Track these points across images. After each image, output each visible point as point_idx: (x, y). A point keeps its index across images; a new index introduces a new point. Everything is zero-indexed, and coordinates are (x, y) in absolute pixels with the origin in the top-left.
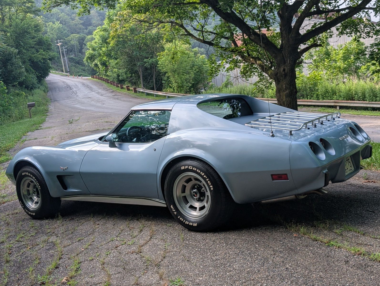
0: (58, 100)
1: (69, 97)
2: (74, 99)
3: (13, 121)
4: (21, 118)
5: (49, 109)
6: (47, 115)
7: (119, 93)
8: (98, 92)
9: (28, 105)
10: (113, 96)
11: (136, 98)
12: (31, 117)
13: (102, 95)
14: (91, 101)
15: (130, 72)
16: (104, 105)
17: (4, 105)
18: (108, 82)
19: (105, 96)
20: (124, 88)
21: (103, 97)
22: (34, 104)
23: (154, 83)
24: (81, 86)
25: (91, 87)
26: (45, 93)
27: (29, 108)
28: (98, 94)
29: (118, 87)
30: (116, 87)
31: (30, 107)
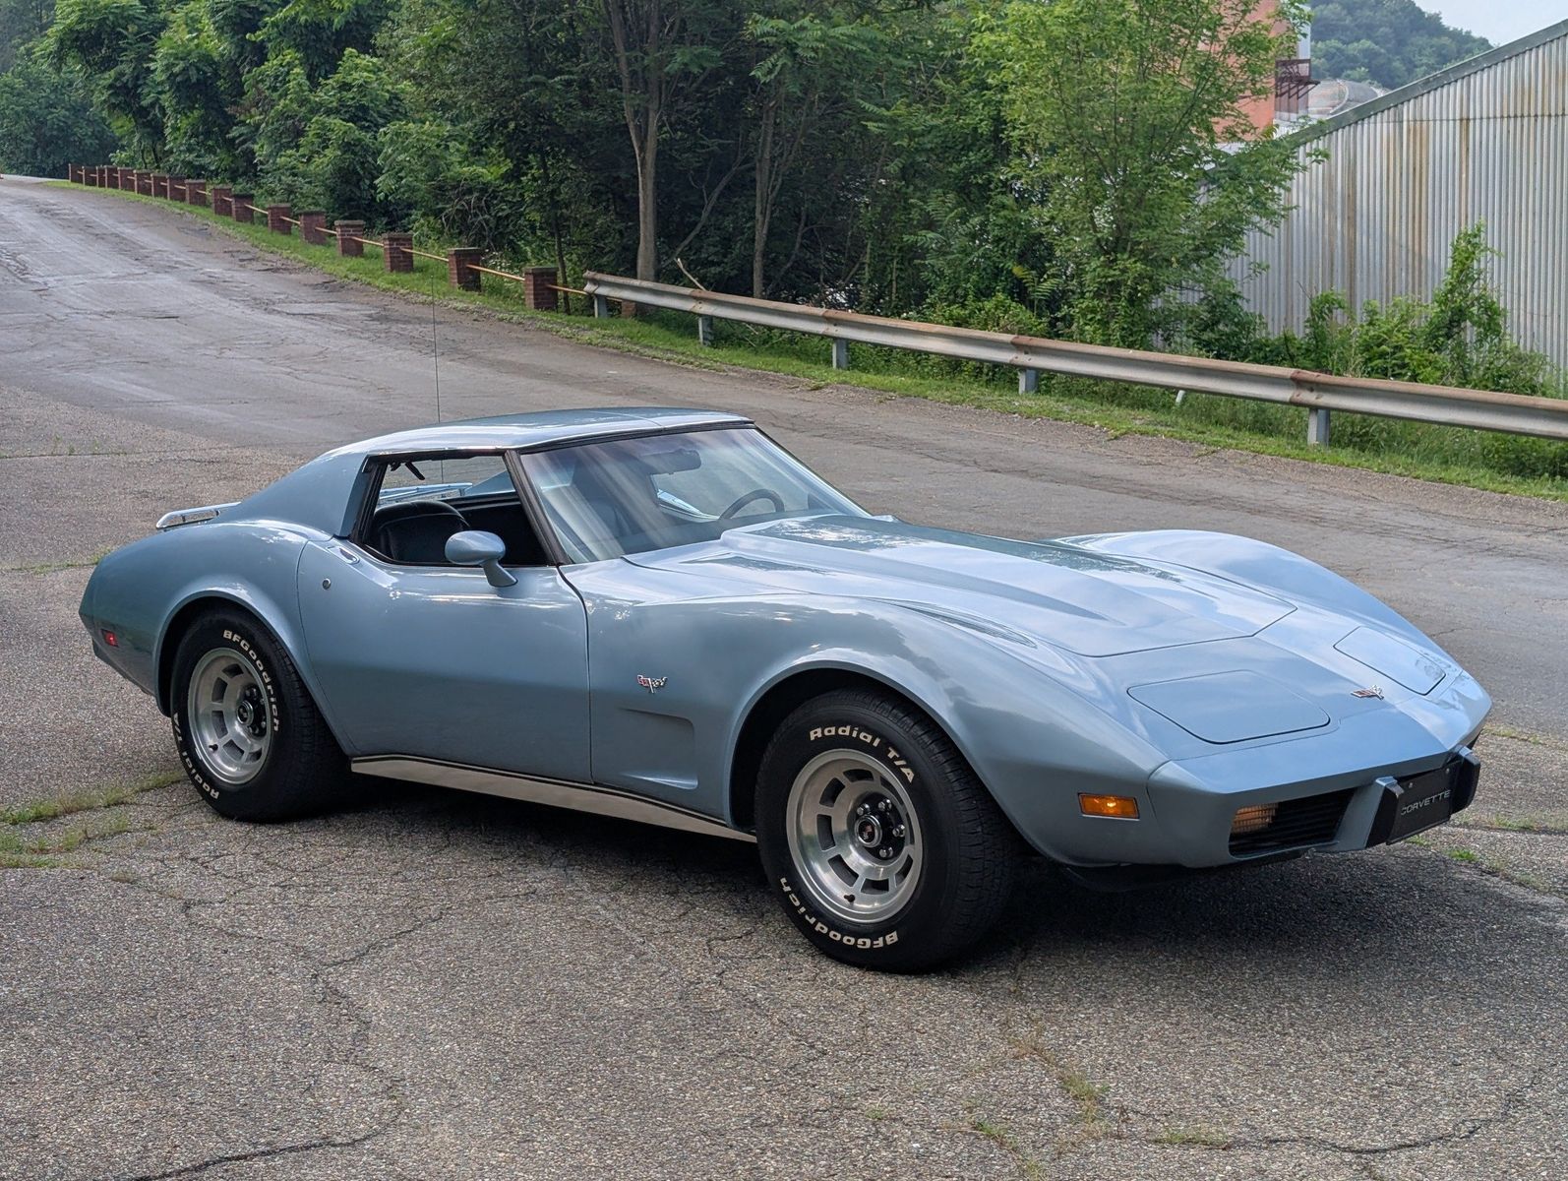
2: (32, 319)
7: (407, 302)
8: (206, 278)
10: (370, 316)
11: (621, 354)
13: (267, 306)
14: (218, 347)
15: (510, 137)
18: (246, 216)
19: (306, 316)
20: (422, 269)
21: (294, 322)
23: (759, 246)
24: (31, 224)
25: (117, 236)
28: (224, 296)
29: (353, 250)
30: (337, 251)
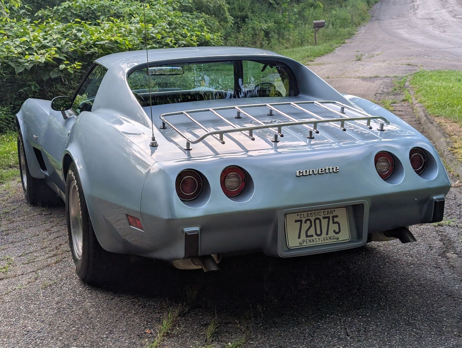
0: (381, 19)
1: (402, 14)
2: (406, 19)
3: (287, 48)
4: (301, 44)
5: (356, 33)
6: (344, 43)
9: (315, 24)
12: (316, 44)
14: (430, 24)
16: (442, 34)
17: (282, 21)
19: (459, 18)
21: (454, 19)
22: (324, 23)
26: (369, 4)
27: (315, 29)
28: (450, 14)
31: (317, 27)
